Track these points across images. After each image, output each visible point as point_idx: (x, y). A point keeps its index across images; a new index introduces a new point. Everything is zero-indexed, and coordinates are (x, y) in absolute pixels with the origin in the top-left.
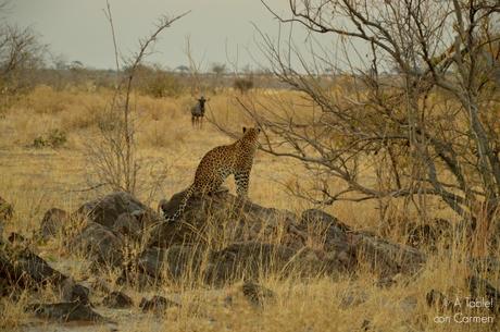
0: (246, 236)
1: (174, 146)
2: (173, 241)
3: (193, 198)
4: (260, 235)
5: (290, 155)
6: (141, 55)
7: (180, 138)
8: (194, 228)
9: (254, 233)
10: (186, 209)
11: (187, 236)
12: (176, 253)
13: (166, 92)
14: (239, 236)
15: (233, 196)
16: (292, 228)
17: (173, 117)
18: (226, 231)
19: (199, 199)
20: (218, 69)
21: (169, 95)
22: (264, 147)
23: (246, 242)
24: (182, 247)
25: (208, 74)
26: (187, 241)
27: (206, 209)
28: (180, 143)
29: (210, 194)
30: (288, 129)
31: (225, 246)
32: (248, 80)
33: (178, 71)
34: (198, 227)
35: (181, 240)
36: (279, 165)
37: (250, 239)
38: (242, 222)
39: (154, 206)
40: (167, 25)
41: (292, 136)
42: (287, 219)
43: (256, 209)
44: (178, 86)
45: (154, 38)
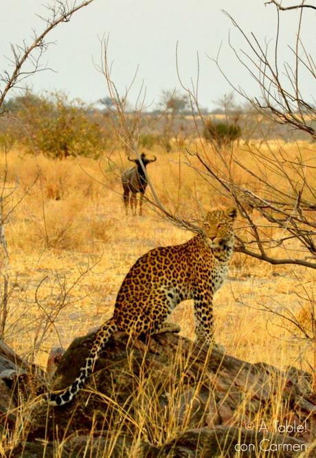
0: (212, 417)
1: (87, 248)
2: (74, 427)
3: (111, 345)
4: (237, 414)
5: (297, 262)
6: (15, 75)
7: (99, 233)
8: (111, 401)
9: (225, 411)
10: (98, 365)
11: (100, 418)
12: (79, 448)
13: (76, 146)
14: (198, 417)
15: (187, 341)
16: (300, 401)
17: (88, 193)
18: (173, 409)
19: (122, 347)
20: (174, 104)
21: (81, 153)
22: (248, 248)
23: (212, 429)
24: (89, 439)
25: (157, 112)
26: (99, 427)
27: (135, 366)
28: (99, 242)
29: (143, 338)
30: (293, 213)
31: (172, 435)
32: (231, 123)
33: (102, 107)
34: (121, 400)
35: (88, 425)
36: (285, 282)
37: (220, 421)
38: (204, 390)
39: (42, 360)
40: (65, 18)
41: (301, 226)
42: (290, 384)
43: (231, 365)
44: (99, 136)
45: (39, 42)
